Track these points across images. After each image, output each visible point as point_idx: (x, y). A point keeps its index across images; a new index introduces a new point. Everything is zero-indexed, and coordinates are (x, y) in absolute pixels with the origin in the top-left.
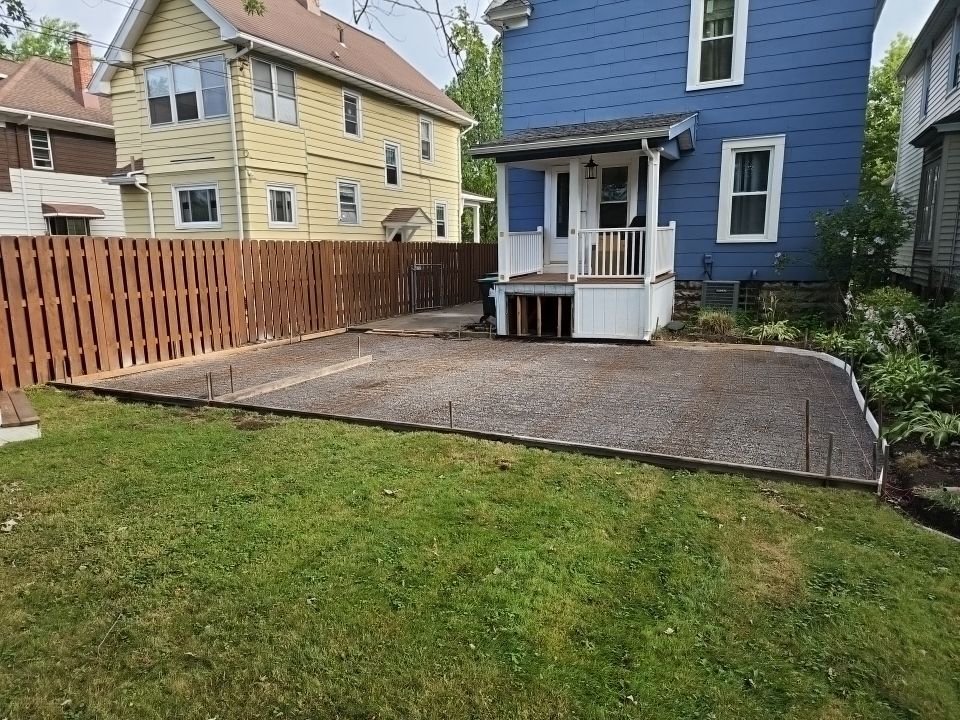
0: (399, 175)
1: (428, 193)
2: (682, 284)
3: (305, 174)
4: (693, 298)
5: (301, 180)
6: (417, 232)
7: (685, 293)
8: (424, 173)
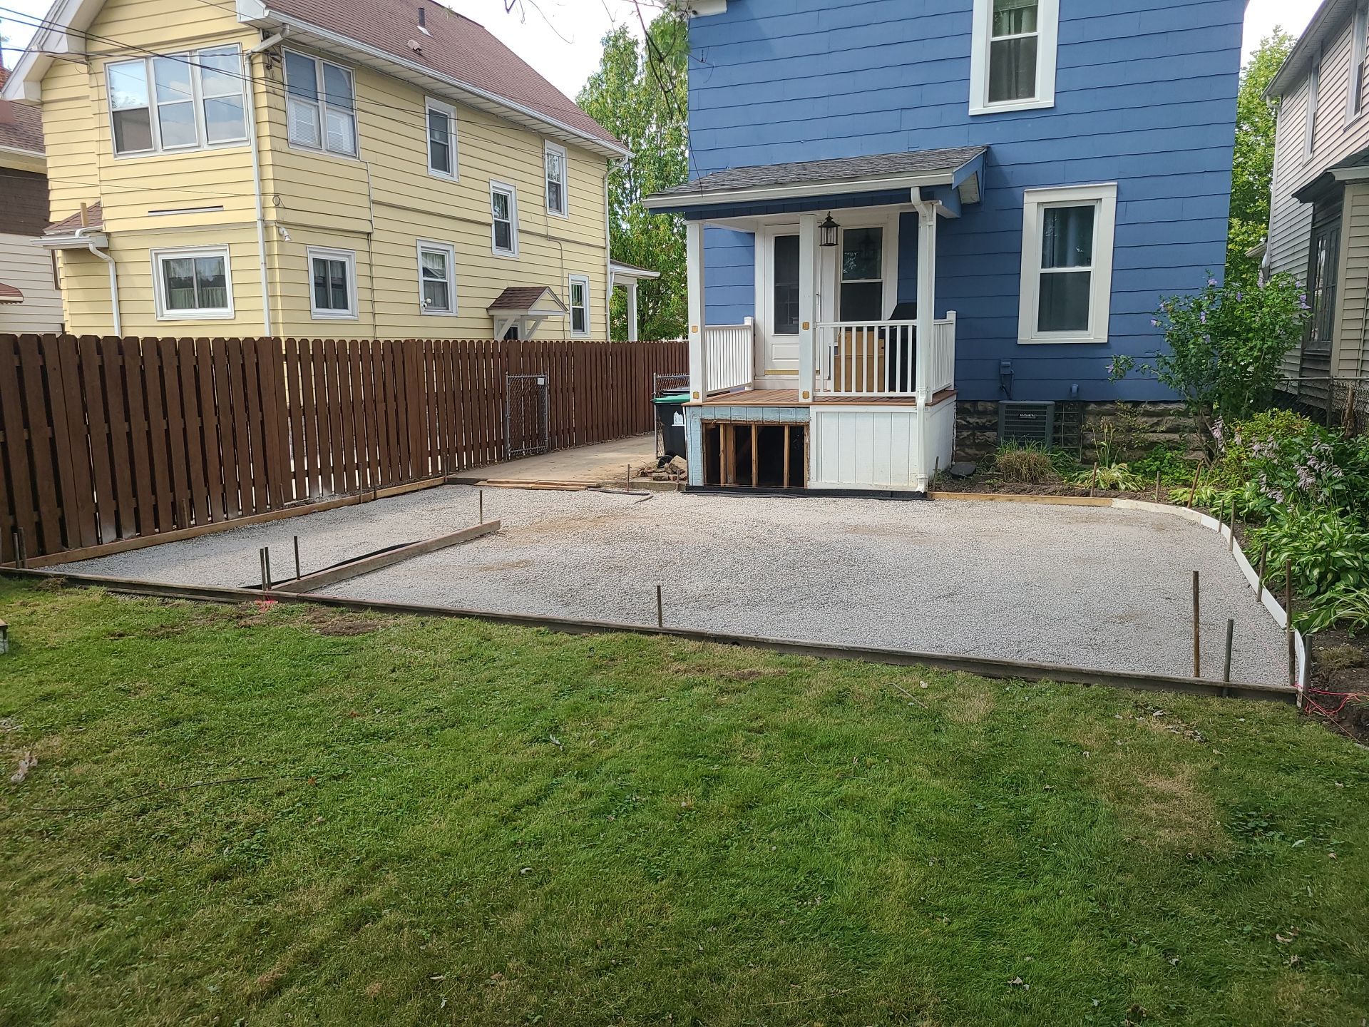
0: (515, 237)
1: (558, 263)
2: (967, 406)
3: (369, 234)
4: (983, 428)
5: (362, 244)
6: (542, 325)
7: (971, 420)
8: (552, 233)
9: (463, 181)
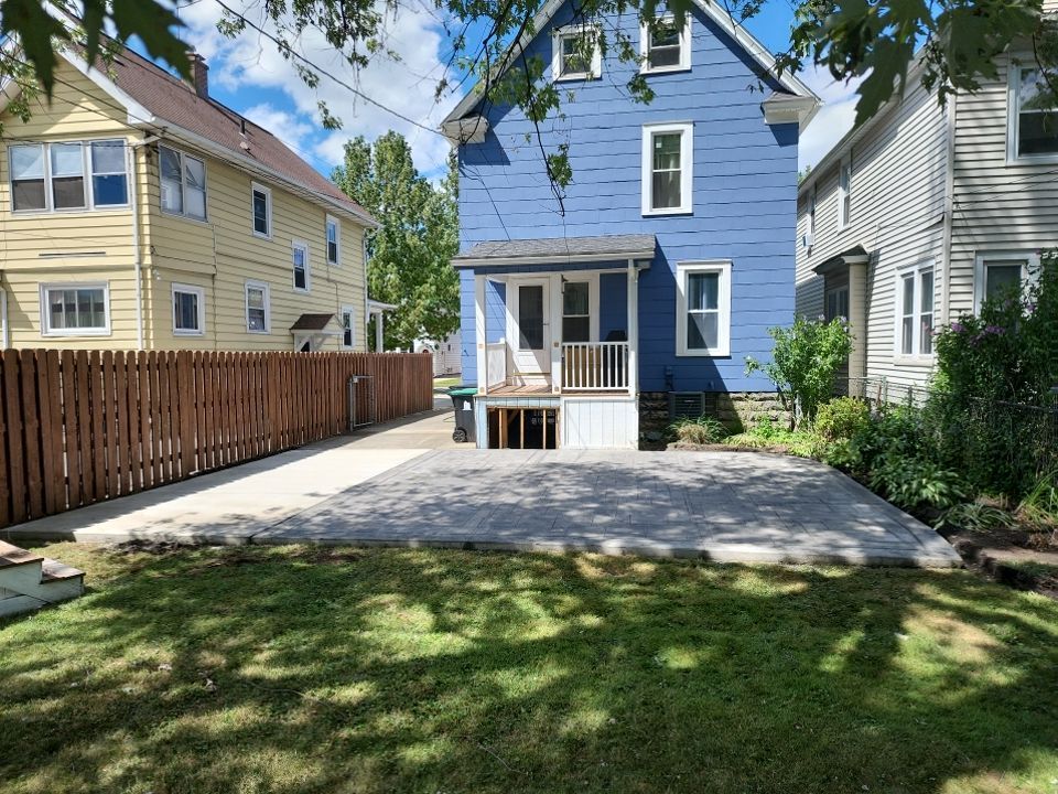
0: (308, 280)
1: (335, 298)
2: (646, 395)
3: (214, 275)
4: (656, 409)
5: (208, 282)
7: (649, 404)
8: (332, 277)
9: (276, 240)
